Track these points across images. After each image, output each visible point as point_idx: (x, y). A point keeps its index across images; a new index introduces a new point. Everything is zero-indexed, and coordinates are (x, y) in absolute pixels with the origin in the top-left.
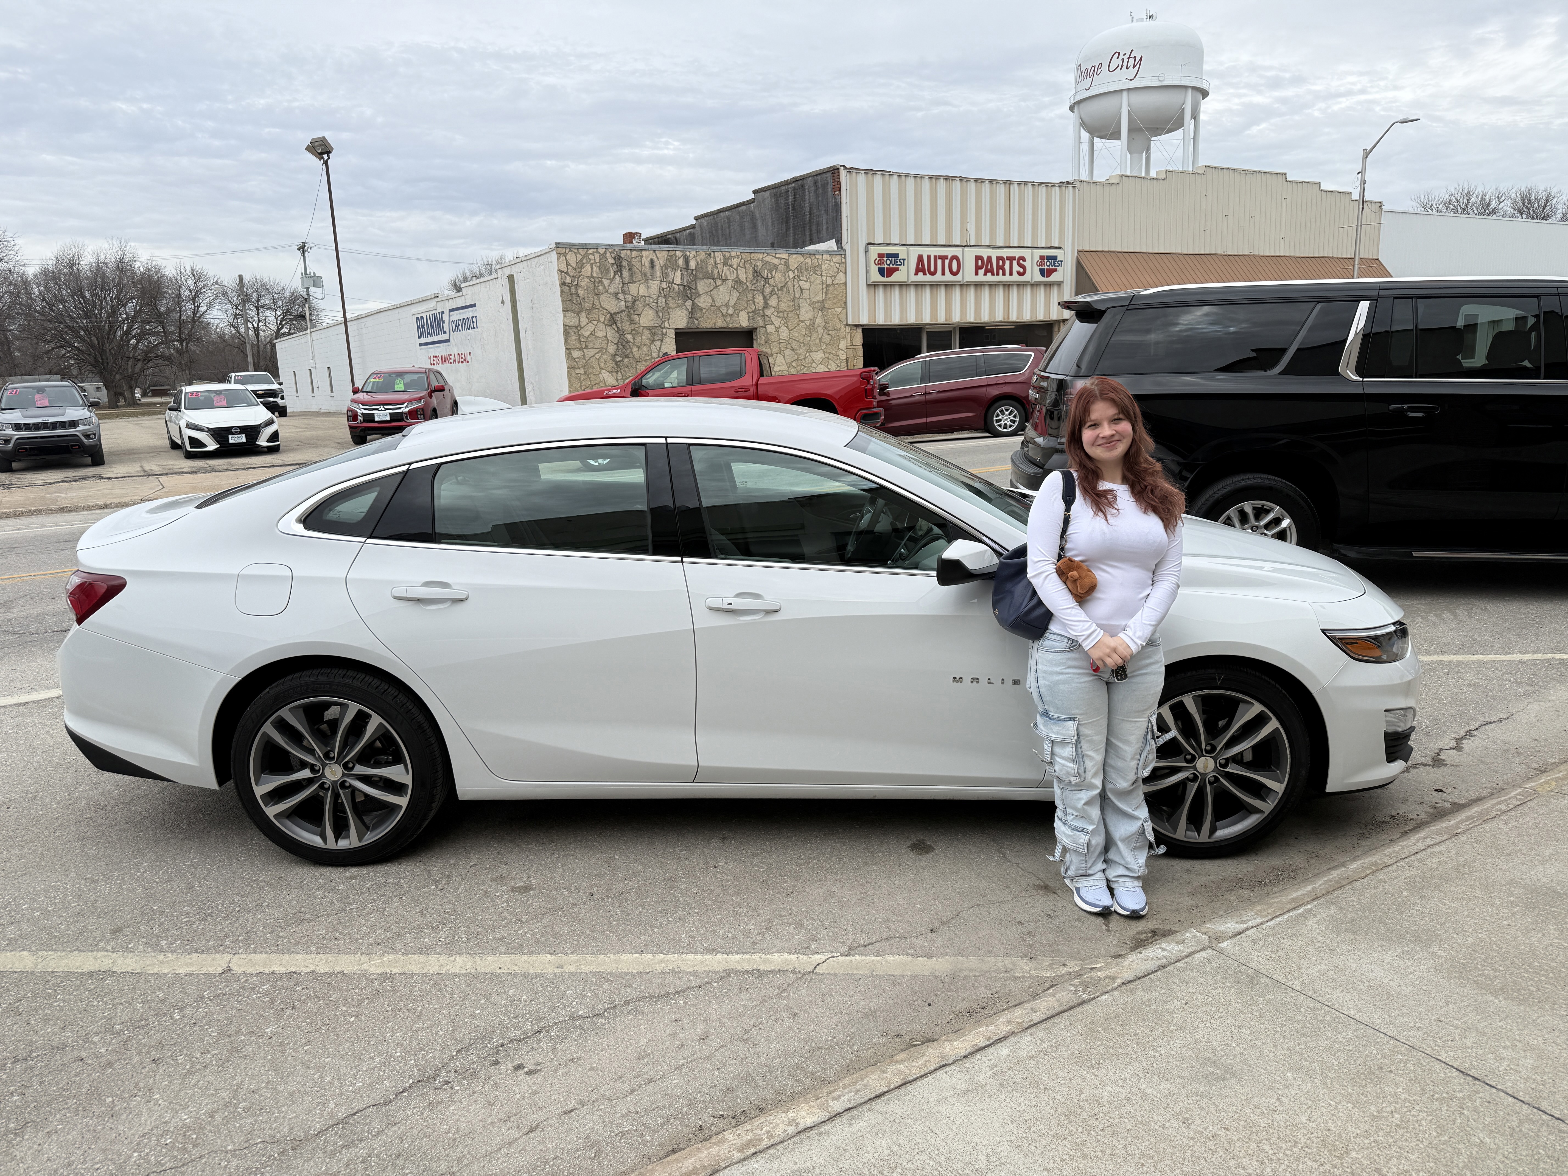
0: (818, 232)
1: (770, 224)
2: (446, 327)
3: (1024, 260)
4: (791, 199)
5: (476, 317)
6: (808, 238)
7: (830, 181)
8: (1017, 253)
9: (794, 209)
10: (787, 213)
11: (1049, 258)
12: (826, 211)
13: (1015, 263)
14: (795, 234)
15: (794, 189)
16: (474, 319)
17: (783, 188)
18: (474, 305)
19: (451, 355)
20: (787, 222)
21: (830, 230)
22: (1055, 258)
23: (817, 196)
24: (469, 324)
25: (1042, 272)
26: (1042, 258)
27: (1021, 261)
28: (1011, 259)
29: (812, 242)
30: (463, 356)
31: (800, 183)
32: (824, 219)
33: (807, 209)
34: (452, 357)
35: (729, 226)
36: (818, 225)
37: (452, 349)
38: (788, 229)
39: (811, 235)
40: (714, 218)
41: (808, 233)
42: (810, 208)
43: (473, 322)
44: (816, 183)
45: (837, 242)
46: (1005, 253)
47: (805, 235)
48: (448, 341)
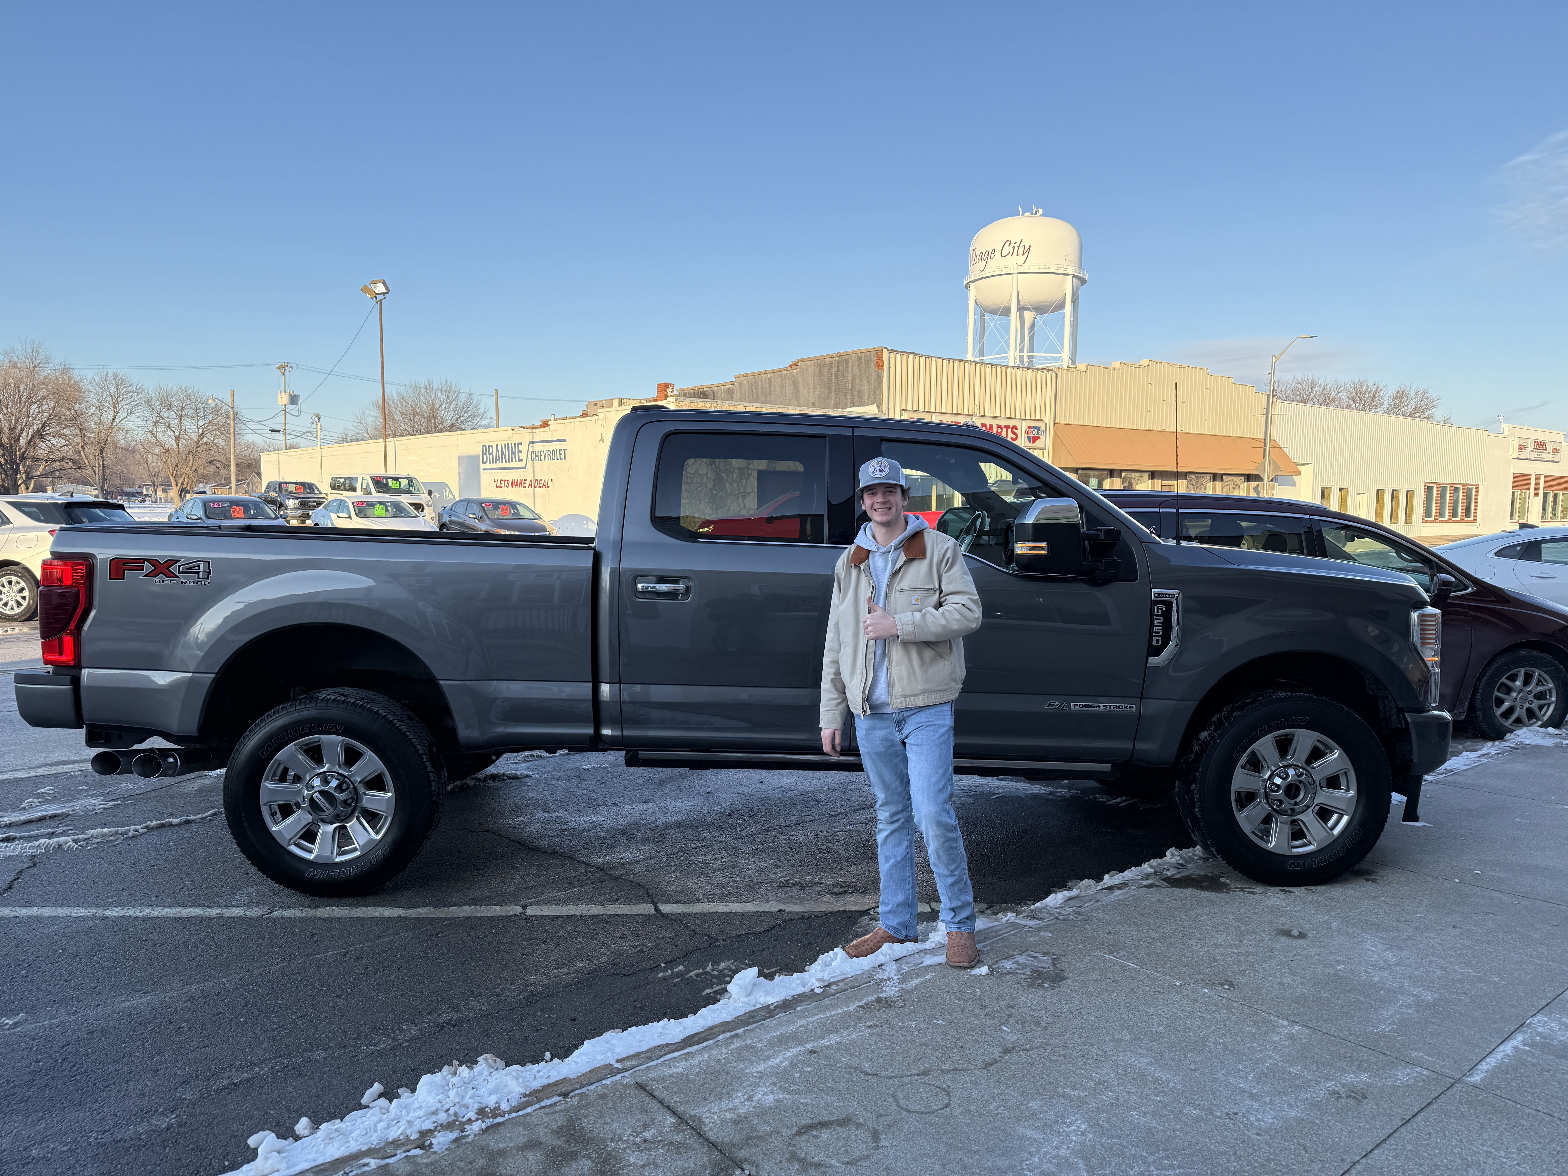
0: (861, 397)
1: (811, 386)
2: (523, 456)
3: (1016, 429)
4: (834, 370)
5: (565, 450)
6: (849, 401)
7: (874, 358)
8: (1011, 423)
9: (836, 377)
10: (830, 380)
11: (1035, 428)
12: (868, 382)
13: (1009, 430)
14: (836, 398)
15: (838, 362)
16: (562, 452)
17: (828, 360)
18: (565, 440)
19: (526, 480)
20: (829, 387)
21: (872, 396)
22: (1039, 428)
23: (860, 370)
24: (553, 455)
25: (1029, 438)
26: (1029, 427)
27: (1014, 430)
28: (1007, 427)
29: (853, 405)
30: (542, 482)
31: (844, 357)
32: (865, 387)
33: (850, 378)
34: (528, 482)
35: (770, 386)
36: (860, 392)
37: (527, 475)
38: (830, 393)
39: (852, 399)
40: (755, 378)
41: (849, 397)
42: (853, 378)
43: (560, 454)
44: (859, 359)
45: (878, 407)
46: (1003, 423)
47: (847, 399)
48: (525, 468)
